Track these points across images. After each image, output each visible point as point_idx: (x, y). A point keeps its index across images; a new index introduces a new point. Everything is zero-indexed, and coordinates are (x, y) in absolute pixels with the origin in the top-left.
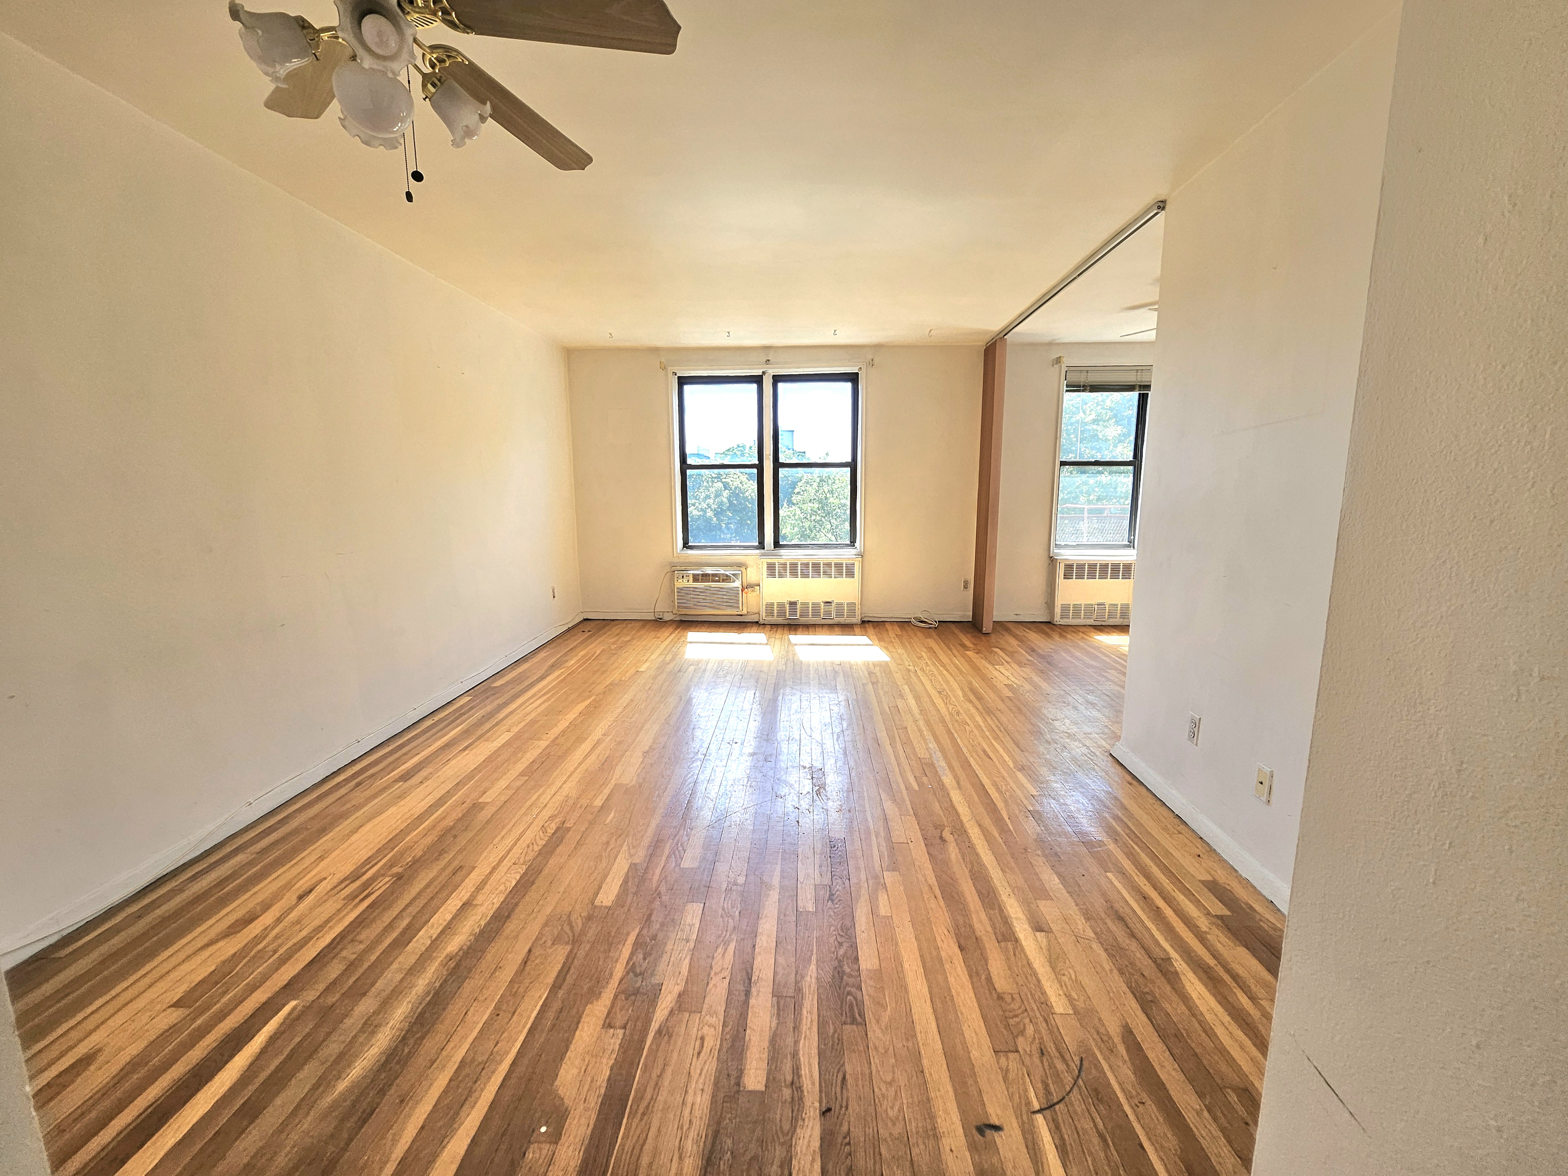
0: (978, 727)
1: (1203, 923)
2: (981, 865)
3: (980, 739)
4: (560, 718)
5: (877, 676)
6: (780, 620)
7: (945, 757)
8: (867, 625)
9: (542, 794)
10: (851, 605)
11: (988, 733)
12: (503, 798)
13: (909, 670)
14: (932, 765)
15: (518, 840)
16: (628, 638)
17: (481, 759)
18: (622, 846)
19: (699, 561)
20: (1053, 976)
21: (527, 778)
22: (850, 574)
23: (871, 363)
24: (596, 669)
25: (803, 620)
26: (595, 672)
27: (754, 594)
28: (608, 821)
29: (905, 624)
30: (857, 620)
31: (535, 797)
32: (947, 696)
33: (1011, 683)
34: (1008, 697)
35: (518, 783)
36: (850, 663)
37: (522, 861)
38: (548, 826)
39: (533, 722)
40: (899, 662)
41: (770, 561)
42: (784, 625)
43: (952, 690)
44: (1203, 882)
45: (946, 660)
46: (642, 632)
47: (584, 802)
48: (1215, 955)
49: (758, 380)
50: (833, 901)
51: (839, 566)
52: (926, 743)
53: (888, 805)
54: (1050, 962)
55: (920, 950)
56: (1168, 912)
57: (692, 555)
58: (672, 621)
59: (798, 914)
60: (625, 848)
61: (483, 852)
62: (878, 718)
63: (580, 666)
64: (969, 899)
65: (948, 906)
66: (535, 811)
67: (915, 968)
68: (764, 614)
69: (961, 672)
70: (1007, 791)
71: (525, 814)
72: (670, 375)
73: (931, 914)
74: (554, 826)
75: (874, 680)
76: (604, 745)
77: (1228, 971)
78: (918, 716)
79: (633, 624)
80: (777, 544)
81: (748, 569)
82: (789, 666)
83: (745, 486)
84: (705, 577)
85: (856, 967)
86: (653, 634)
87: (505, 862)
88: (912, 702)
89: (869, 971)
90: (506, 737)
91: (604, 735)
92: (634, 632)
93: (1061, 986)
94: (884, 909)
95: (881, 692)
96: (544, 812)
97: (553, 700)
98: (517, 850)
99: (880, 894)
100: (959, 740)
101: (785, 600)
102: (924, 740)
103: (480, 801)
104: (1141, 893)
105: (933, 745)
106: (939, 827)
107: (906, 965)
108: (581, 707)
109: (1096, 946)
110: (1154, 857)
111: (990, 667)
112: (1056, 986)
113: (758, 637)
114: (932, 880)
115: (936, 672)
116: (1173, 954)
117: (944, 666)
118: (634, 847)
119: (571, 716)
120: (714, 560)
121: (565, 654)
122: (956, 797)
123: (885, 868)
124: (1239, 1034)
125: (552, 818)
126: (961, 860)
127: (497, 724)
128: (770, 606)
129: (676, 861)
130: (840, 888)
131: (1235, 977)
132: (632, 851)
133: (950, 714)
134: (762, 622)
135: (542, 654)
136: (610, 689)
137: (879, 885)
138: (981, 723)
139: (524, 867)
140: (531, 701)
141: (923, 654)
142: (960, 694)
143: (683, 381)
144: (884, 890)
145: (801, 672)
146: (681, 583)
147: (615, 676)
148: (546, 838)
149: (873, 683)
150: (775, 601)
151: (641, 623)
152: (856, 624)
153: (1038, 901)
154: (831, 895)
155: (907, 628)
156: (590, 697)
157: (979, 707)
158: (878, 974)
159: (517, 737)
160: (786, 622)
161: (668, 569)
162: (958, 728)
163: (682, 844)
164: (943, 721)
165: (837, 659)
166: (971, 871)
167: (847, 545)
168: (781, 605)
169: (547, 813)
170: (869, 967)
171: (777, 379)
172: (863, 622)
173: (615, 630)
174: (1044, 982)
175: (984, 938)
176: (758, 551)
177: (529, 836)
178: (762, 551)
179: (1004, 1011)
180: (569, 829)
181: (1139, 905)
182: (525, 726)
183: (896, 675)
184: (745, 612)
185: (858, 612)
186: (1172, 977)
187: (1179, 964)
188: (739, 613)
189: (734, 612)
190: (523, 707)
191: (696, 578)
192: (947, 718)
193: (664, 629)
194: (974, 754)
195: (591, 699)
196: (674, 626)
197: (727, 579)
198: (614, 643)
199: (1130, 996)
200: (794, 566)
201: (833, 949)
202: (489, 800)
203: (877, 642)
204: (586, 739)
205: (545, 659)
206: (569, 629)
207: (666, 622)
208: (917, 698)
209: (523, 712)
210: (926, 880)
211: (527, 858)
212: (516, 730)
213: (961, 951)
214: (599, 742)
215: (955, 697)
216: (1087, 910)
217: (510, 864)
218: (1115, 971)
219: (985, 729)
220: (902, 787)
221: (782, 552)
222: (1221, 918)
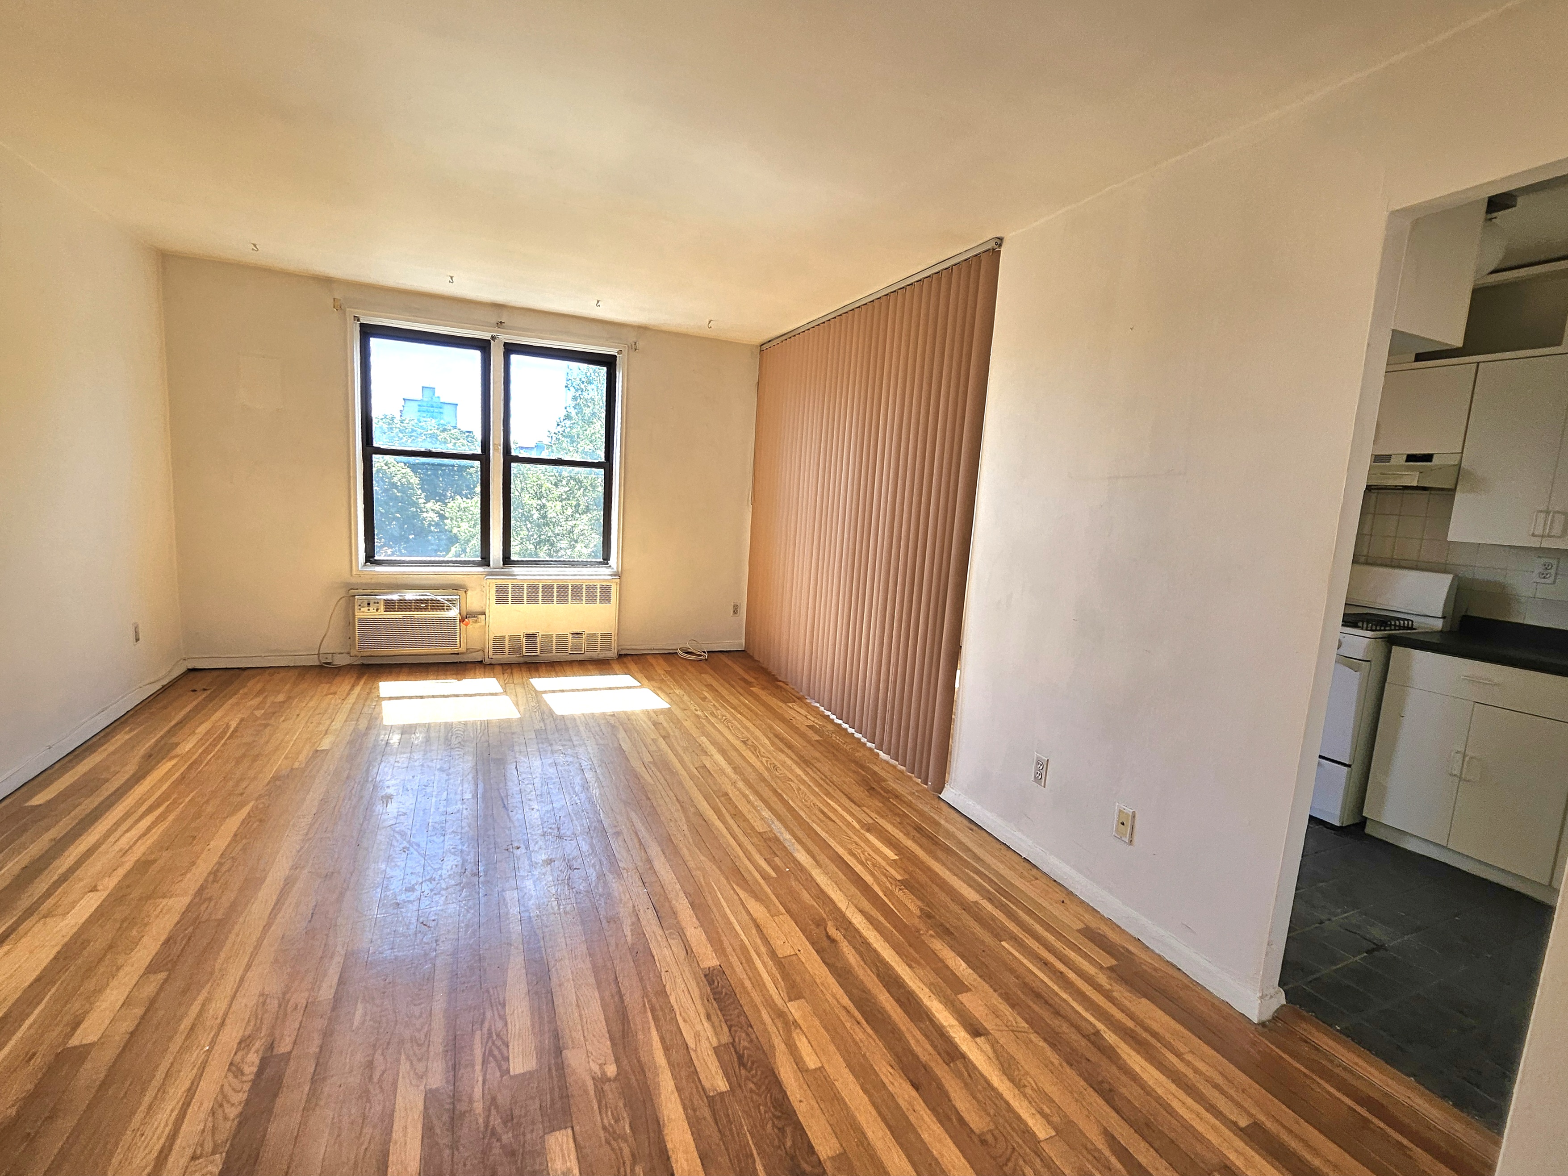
0: (804, 782)
1: (1102, 979)
2: (886, 964)
3: (812, 797)
4: (197, 848)
5: (664, 728)
6: (514, 658)
7: (787, 827)
8: (625, 660)
9: (208, 1000)
10: (606, 636)
11: (817, 789)
12: (127, 1026)
13: (698, 716)
14: (777, 840)
15: (186, 1105)
16: (281, 698)
17: (45, 956)
18: (398, 1060)
19: (393, 581)
20: (1017, 1092)
21: (163, 975)
22: (606, 597)
23: (634, 347)
24: (238, 753)
25: (546, 657)
26: (239, 761)
27: (478, 625)
28: (356, 1024)
29: (669, 656)
30: (613, 654)
31: (195, 1009)
32: (755, 748)
33: (812, 723)
34: (817, 741)
35: (150, 989)
36: (625, 713)
37: (209, 1146)
38: (243, 1060)
39: (143, 865)
40: (682, 706)
41: (500, 582)
42: (519, 665)
43: (756, 738)
44: (1079, 931)
45: (735, 702)
46: (304, 686)
47: (300, 998)
48: (1131, 1016)
49: (483, 346)
50: (745, 1066)
51: (591, 588)
52: (760, 814)
53: (754, 907)
54: (1004, 1073)
55: (874, 1104)
56: (1071, 975)
57: (381, 574)
58: (350, 667)
59: (711, 1101)
60: (404, 1067)
61: (112, 1154)
62: (689, 784)
63: (206, 752)
64: (894, 1016)
65: (876, 1031)
66: (204, 1040)
67: (880, 1134)
68: (491, 653)
69: (756, 714)
70: (867, 860)
71: (184, 1049)
72: (350, 320)
73: (864, 1049)
74: (253, 1059)
75: (664, 733)
76: (299, 885)
77: (1147, 1029)
78: (734, 776)
79: (283, 674)
80: (507, 560)
81: (469, 593)
82: (547, 722)
83: (393, 469)
84: (404, 605)
85: (814, 1158)
86: (325, 687)
87: (171, 1160)
88: (719, 758)
89: (833, 1158)
90: (89, 904)
91: (295, 867)
92: (288, 687)
93: (1030, 1102)
94: (812, 1062)
95: (679, 749)
96: (224, 1037)
97: (171, 818)
98: (191, 1128)
99: (794, 1035)
100: (790, 802)
101: (521, 632)
102: (755, 808)
103: (74, 1042)
104: (1041, 960)
105: (766, 813)
106: (820, 923)
107: (870, 1134)
108: (233, 824)
109: (1033, 1037)
110: (1030, 913)
111: (783, 706)
112: (1025, 1103)
113: (489, 683)
114: (846, 1001)
115: (728, 716)
116: (1100, 1026)
117: (735, 708)
118: (420, 1060)
119: (220, 842)
120: (416, 580)
121: (171, 732)
122: (821, 879)
123: (786, 999)
124: (1189, 1101)
125: (244, 1043)
126: (862, 963)
127: (64, 878)
128: (499, 641)
129: (500, 1067)
130: (746, 1044)
131: (1155, 1035)
132: (420, 1067)
133: (767, 769)
134: (487, 661)
135: (121, 738)
136: (279, 783)
137: (789, 1025)
138: (806, 779)
139: (219, 1158)
140: (124, 827)
141: (706, 694)
142: (767, 742)
143: (368, 332)
144: (798, 1031)
145: (567, 730)
146: (364, 613)
147: (278, 764)
148: (247, 1087)
149: (664, 738)
150: (507, 634)
151: (296, 672)
152: (613, 659)
153: (959, 996)
154: (740, 1057)
155: (675, 662)
156: (243, 805)
157: (794, 757)
158: (842, 1158)
159: (117, 897)
160: (522, 660)
161: (342, 592)
162: (783, 787)
163: (498, 1035)
164: (764, 780)
165: (609, 709)
166: (878, 976)
167: (600, 563)
168: (514, 638)
169: (232, 1035)
170: (831, 1153)
171: (510, 349)
172: (620, 656)
173: (255, 685)
174: (1011, 1102)
175: (932, 1064)
176: (480, 569)
177: (208, 1089)
178: (487, 569)
179: (995, 1159)
180: (287, 1057)
181: (1045, 974)
182: (126, 876)
183: (685, 724)
184: (463, 649)
185: (614, 645)
186: (1109, 1053)
187: (1110, 1037)
188: (456, 651)
189: (449, 650)
190: (112, 839)
191: (390, 606)
192: (766, 774)
193: (338, 679)
194: (814, 817)
195: (248, 808)
196: (355, 676)
197: (436, 605)
198: (258, 708)
199: (1090, 1090)
200: (533, 588)
201: (776, 1143)
202: (92, 1038)
203: (646, 682)
204: (263, 880)
205: (130, 746)
206: (164, 689)
207: (339, 668)
208: (723, 752)
209: (116, 848)
210: (838, 1002)
211: (221, 1137)
212: (110, 883)
213: (917, 1089)
214: (289, 883)
215: (763, 746)
216: (1006, 993)
217: (183, 1161)
218: (1065, 1064)
219: (811, 784)
220: (759, 877)
221: (516, 570)
222: (1111, 969)
